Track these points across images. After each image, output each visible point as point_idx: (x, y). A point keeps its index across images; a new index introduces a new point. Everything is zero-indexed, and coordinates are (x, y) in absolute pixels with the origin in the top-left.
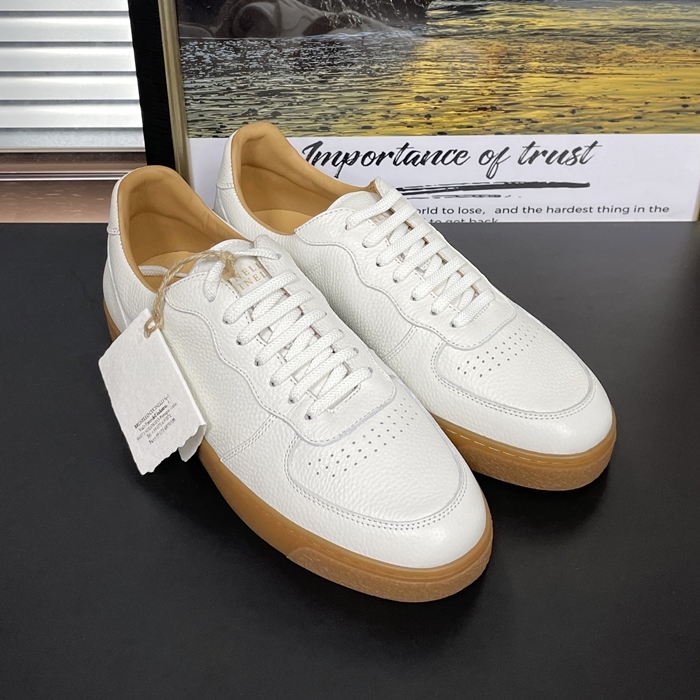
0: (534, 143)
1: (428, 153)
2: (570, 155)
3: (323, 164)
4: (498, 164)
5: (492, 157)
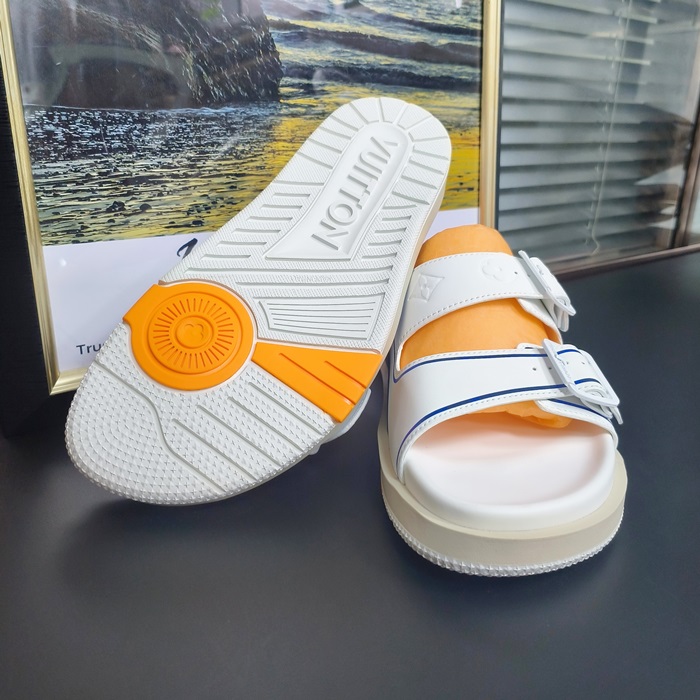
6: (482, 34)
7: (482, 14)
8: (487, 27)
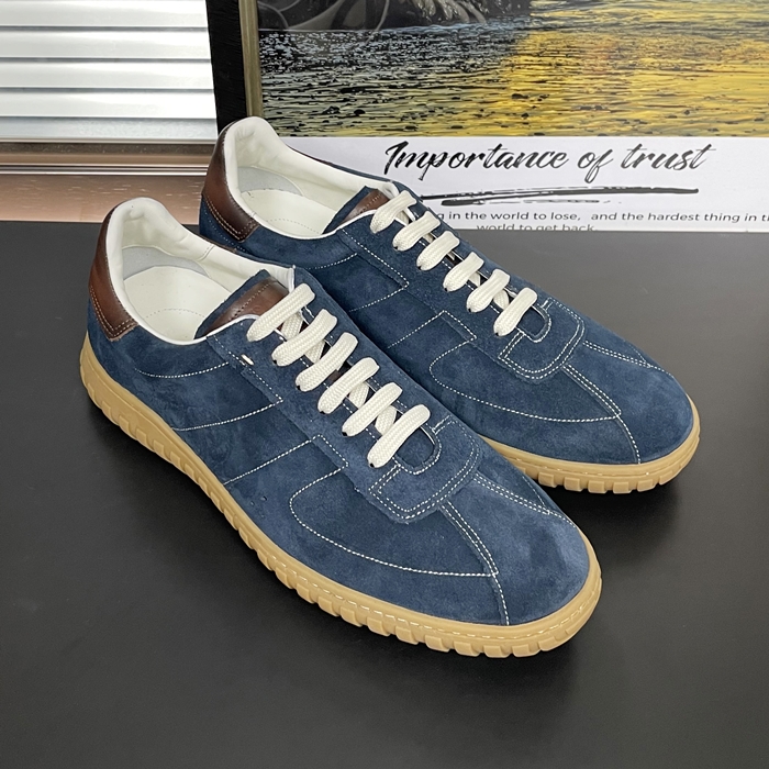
0: (640, 145)
1: (523, 155)
2: (679, 159)
3: (407, 165)
4: (598, 167)
5: (593, 160)
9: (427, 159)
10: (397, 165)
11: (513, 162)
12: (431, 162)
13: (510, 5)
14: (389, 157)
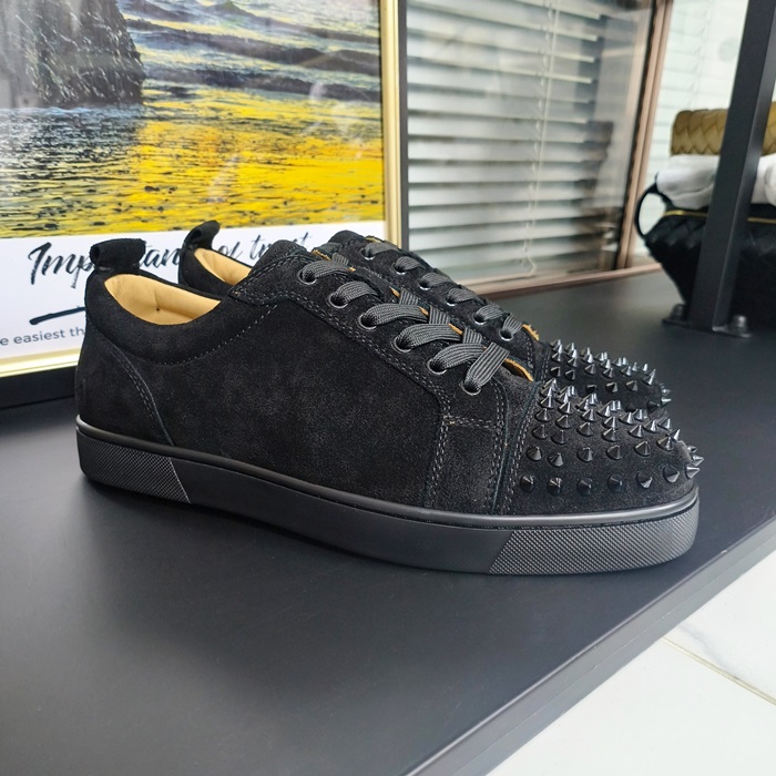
0: (260, 236)
1: (167, 251)
3: (55, 271)
6: (379, 41)
7: (379, 21)
8: (385, 35)
9: (76, 262)
10: (44, 272)
11: (160, 260)
12: (80, 266)
13: (123, 92)
14: (33, 263)
